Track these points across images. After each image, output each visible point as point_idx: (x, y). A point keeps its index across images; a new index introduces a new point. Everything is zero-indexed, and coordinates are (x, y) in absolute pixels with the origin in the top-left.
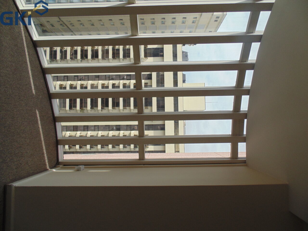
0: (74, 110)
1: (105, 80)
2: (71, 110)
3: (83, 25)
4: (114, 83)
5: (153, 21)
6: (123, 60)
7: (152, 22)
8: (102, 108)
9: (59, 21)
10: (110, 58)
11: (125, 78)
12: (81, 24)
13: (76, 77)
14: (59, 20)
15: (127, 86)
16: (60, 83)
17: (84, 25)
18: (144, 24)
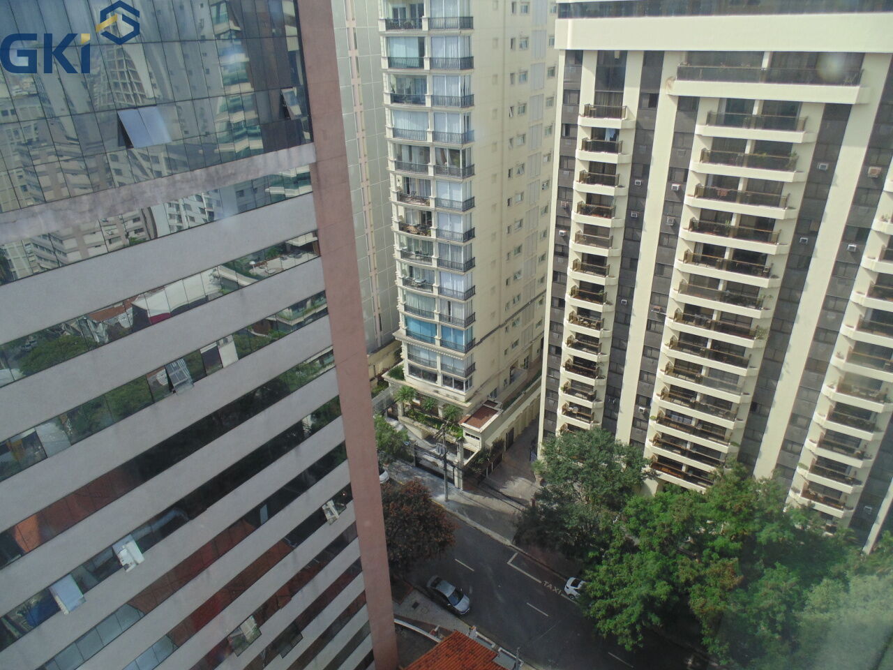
0: (750, 356)
1: (675, 249)
2: (751, 363)
3: (519, 273)
4: (688, 225)
5: (517, 77)
6: (621, 187)
7: (520, 80)
8: (767, 275)
9: (506, 328)
10: (609, 226)
11: (678, 186)
12: (515, 278)
13: (653, 326)
14: (504, 328)
15: (706, 184)
16: (661, 370)
17: (518, 270)
18: (525, 104)
